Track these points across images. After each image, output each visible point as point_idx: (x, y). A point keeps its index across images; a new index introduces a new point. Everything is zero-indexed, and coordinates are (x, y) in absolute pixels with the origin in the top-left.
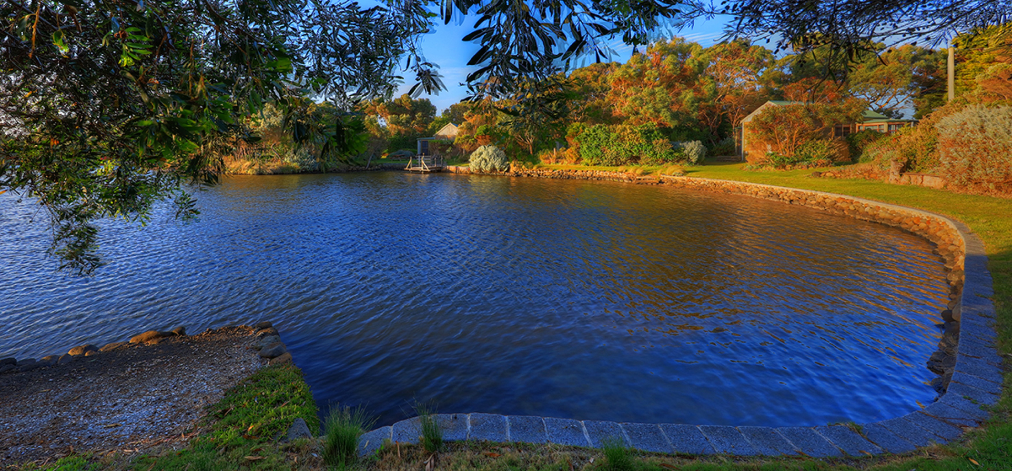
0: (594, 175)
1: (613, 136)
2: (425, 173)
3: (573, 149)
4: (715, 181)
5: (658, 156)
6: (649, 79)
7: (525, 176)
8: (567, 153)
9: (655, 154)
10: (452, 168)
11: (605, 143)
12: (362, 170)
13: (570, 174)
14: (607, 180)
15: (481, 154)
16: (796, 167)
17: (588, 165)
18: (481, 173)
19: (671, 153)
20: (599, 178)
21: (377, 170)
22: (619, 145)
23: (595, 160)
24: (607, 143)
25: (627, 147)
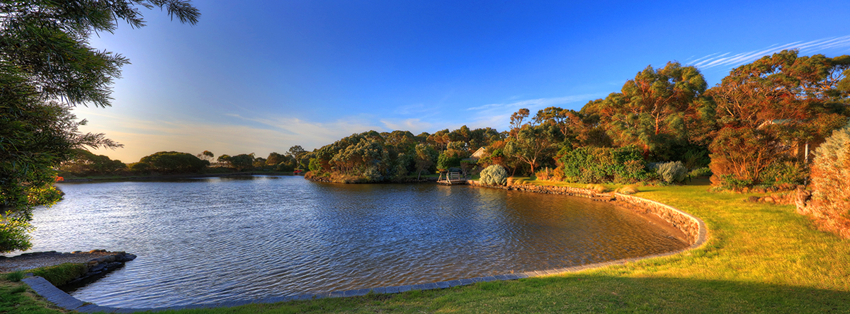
0: (567, 190)
1: (589, 157)
2: (449, 185)
3: (559, 168)
4: (645, 200)
5: (630, 176)
6: (633, 104)
7: (516, 189)
8: (555, 172)
9: (627, 173)
10: (470, 182)
11: (582, 164)
12: (414, 182)
13: (549, 189)
14: (577, 195)
15: (487, 172)
16: (753, 190)
17: (569, 182)
18: (486, 187)
19: (643, 173)
20: (571, 194)
21: (425, 182)
22: (595, 166)
23: (575, 178)
24: (584, 163)
25: (601, 167)
